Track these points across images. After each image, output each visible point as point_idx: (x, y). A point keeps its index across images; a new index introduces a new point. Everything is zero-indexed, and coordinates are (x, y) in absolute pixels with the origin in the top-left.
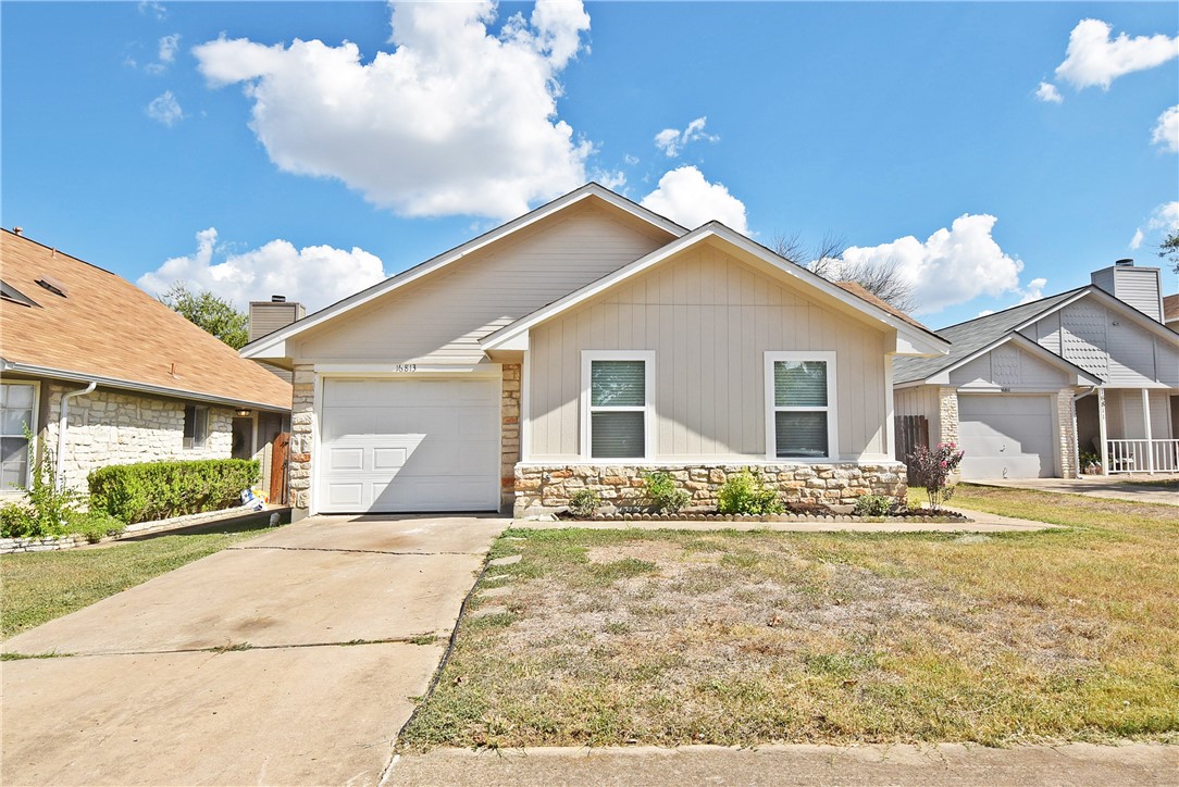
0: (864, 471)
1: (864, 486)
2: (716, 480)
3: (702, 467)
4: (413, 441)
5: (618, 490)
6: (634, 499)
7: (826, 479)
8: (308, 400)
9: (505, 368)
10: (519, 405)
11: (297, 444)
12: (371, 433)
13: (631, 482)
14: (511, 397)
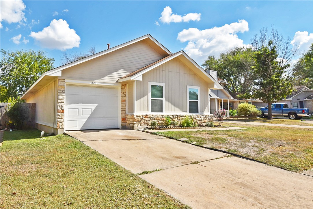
0: (206, 116)
1: (206, 120)
2: (179, 118)
3: (176, 115)
4: (93, 106)
5: (158, 121)
6: (162, 124)
7: (199, 118)
8: (63, 91)
9: (122, 85)
10: (126, 96)
11: (59, 106)
12: (81, 103)
13: (161, 119)
14: (124, 94)
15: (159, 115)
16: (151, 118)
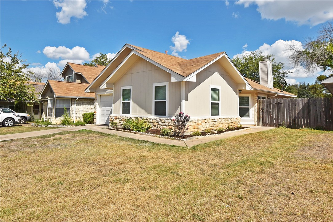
0: (172, 121)
1: (172, 126)
3: (138, 117)
7: (162, 123)
15: (124, 116)
16: (119, 119)
